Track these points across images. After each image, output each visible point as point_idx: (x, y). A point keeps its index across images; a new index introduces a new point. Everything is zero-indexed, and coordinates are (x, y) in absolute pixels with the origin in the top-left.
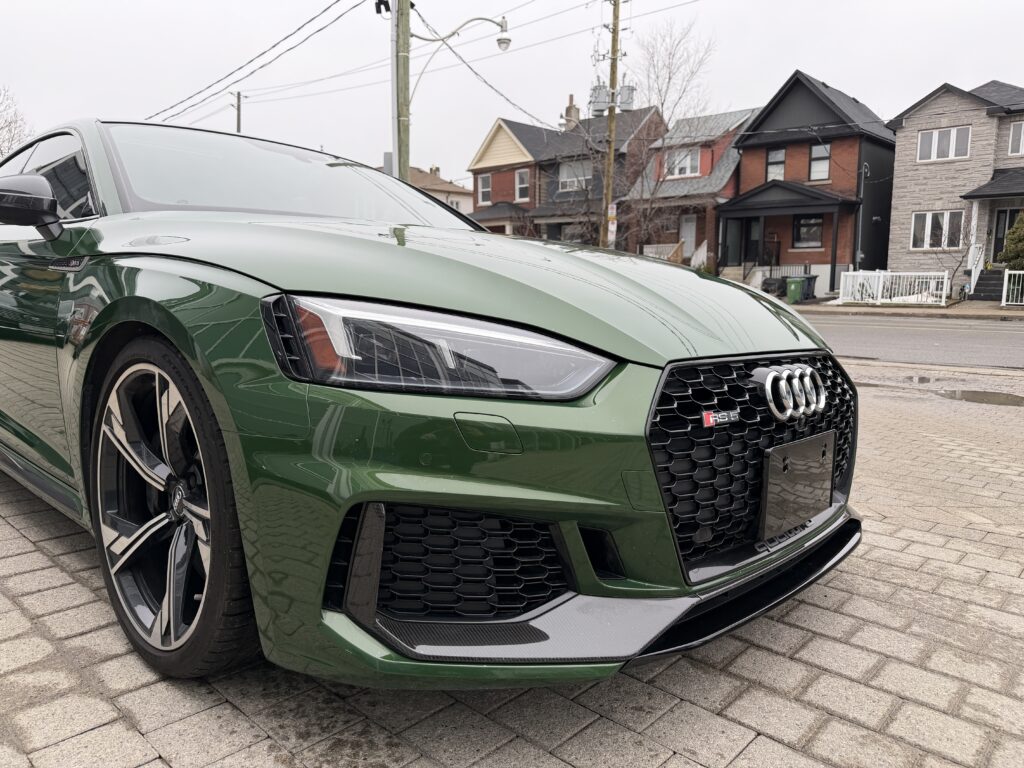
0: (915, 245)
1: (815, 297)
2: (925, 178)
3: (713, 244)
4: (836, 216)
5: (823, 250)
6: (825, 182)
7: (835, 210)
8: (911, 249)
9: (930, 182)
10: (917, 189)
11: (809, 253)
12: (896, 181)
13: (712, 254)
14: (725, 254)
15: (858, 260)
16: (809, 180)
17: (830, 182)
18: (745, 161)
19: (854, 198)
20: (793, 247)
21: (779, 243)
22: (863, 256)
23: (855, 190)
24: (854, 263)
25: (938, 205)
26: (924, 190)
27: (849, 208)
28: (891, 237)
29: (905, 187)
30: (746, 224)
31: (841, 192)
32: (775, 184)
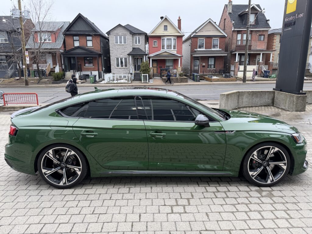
0: (117, 66)
2: (117, 49)
3: (61, 64)
4: (97, 57)
5: (94, 67)
6: (92, 47)
9: (119, 50)
10: (116, 51)
11: (90, 68)
12: (110, 49)
13: (61, 68)
14: (65, 66)
15: (103, 70)
16: (87, 46)
19: (100, 53)
20: (85, 66)
21: (81, 64)
23: (100, 50)
25: (121, 56)
26: (118, 52)
27: (100, 55)
28: (111, 64)
29: (113, 51)
31: (96, 50)
32: (78, 48)
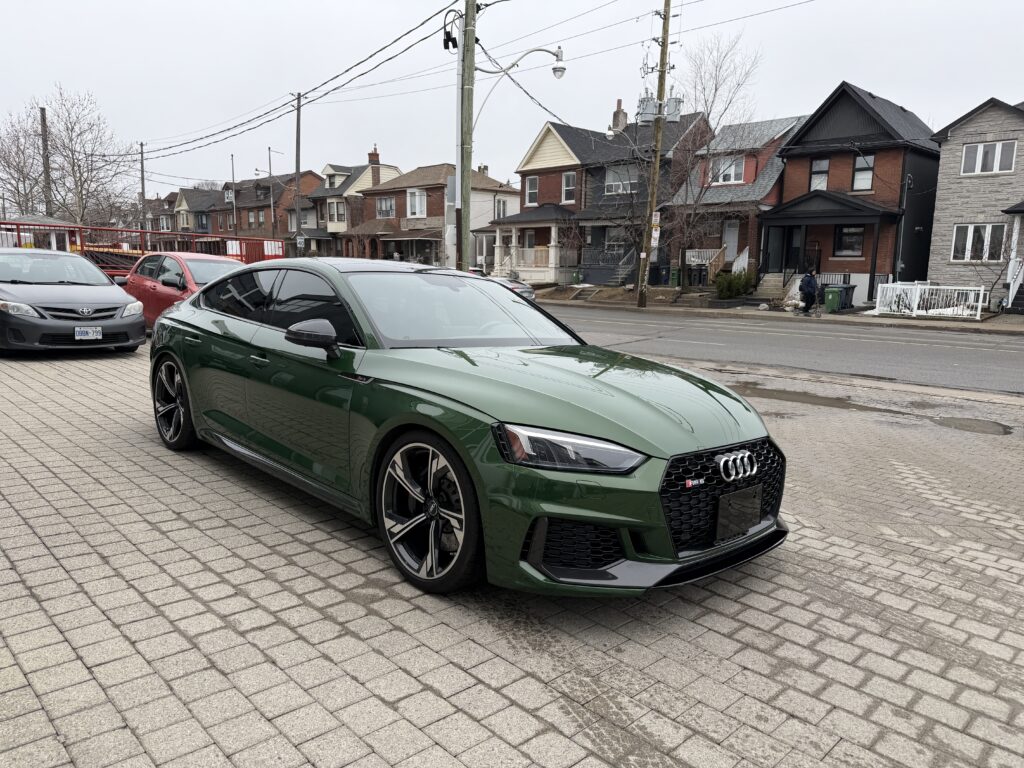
0: (955, 257)
1: (853, 306)
2: (969, 191)
3: (754, 250)
4: (876, 227)
5: (863, 259)
6: (869, 193)
7: (876, 221)
8: (952, 260)
9: (973, 195)
10: (960, 201)
11: (849, 262)
12: (939, 193)
13: (753, 260)
14: (766, 260)
15: (898, 270)
16: (853, 190)
17: (873, 192)
18: (789, 170)
19: (896, 210)
20: (834, 256)
21: (820, 251)
22: (903, 266)
23: (898, 201)
24: (894, 273)
25: (981, 219)
26: (967, 203)
27: (891, 219)
28: (932, 248)
29: (948, 199)
30: (788, 233)
31: (883, 202)
32: (818, 194)
